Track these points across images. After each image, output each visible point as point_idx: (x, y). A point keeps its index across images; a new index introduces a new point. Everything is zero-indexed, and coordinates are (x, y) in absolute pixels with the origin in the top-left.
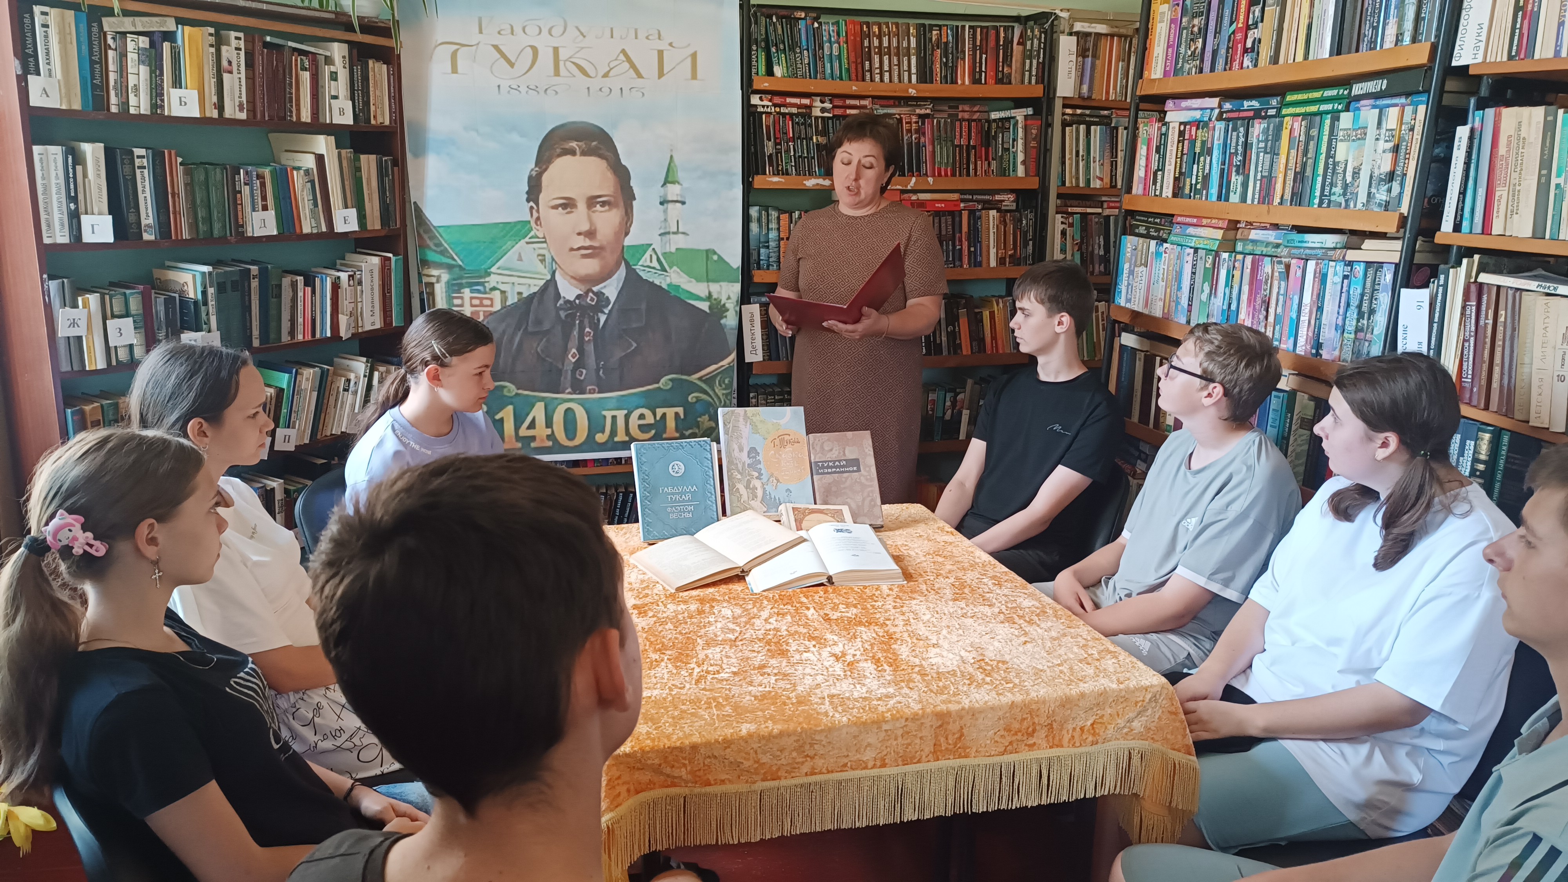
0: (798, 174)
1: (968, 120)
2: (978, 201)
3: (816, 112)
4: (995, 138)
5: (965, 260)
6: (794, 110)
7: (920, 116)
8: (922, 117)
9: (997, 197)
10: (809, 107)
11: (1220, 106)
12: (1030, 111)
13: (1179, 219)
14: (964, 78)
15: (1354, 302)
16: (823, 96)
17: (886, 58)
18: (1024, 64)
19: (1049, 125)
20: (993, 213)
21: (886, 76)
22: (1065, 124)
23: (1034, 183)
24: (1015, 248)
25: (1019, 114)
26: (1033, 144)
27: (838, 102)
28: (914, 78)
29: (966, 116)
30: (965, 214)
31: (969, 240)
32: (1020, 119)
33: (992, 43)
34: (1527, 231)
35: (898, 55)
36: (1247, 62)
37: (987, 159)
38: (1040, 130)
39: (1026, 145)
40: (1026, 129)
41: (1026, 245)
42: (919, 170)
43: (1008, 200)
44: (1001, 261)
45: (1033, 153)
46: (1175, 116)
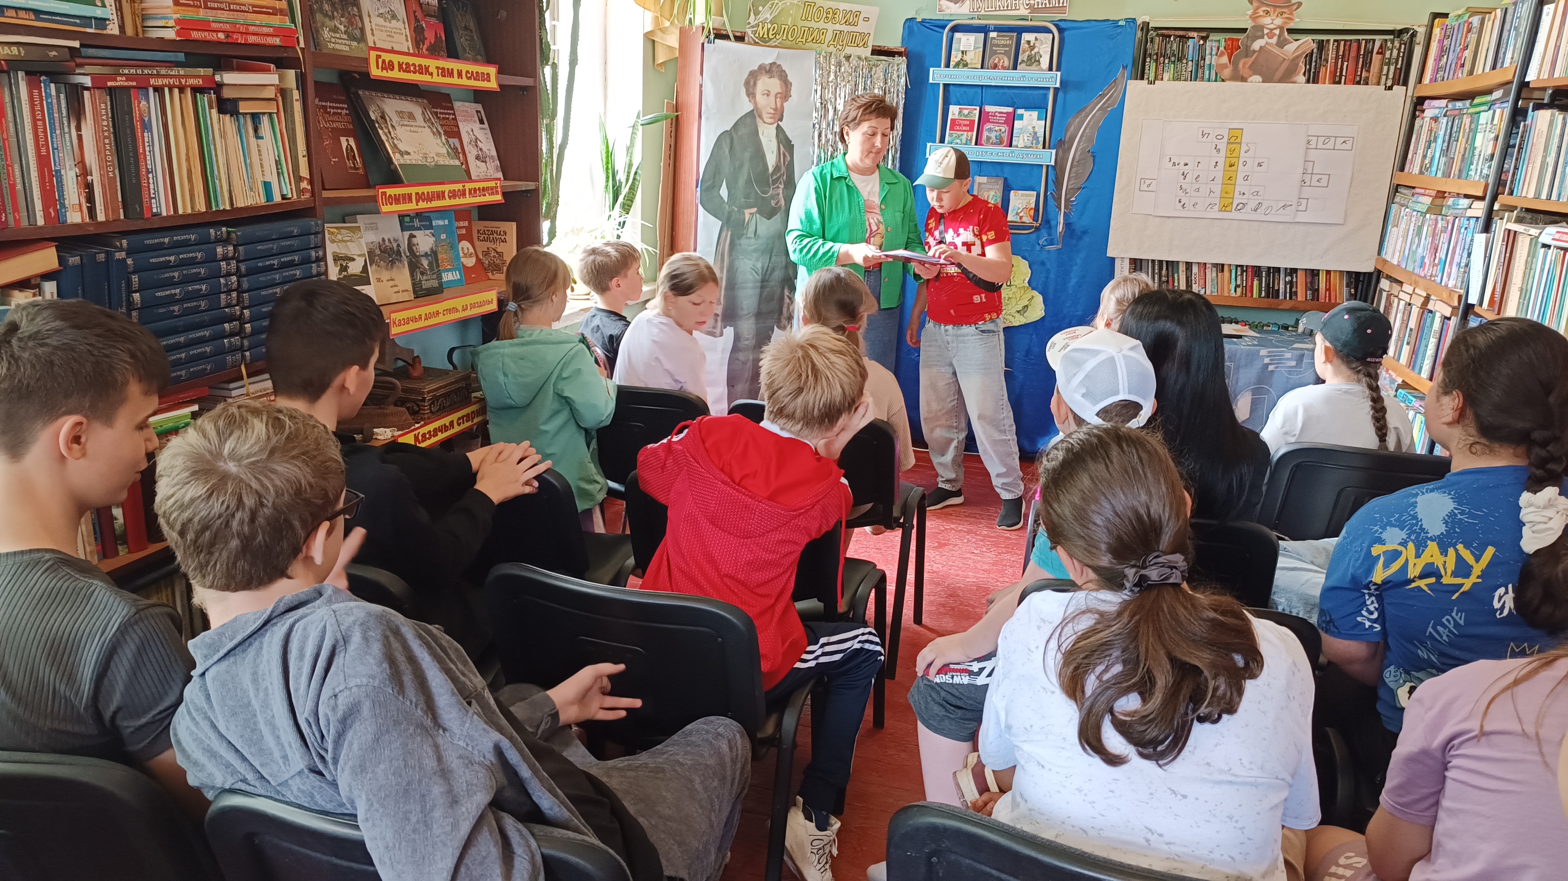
11: (1447, 106)
13: (1417, 190)
15: (1467, 247)
34: (1531, 195)
36: (1460, 75)
46: (1429, 113)
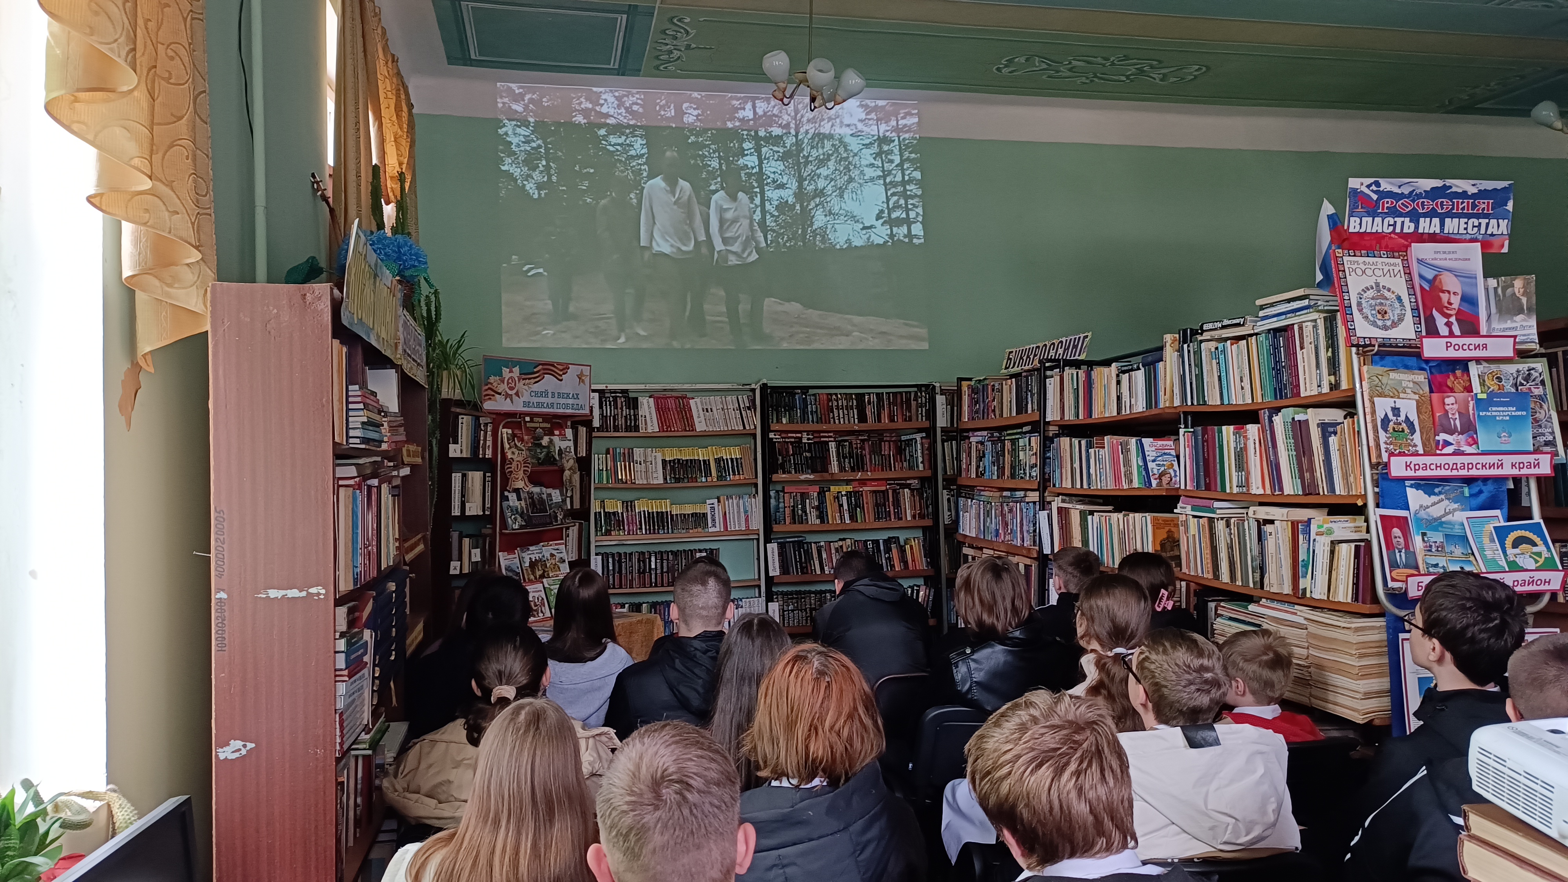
0: (796, 472)
1: (889, 441)
2: (898, 484)
3: (805, 440)
4: (905, 450)
5: (893, 517)
6: (793, 440)
7: (861, 440)
8: (863, 441)
9: (908, 482)
10: (801, 438)
12: (924, 435)
14: (885, 419)
16: (808, 432)
17: (841, 411)
18: (917, 411)
19: (935, 441)
20: (906, 490)
21: (842, 420)
22: (943, 441)
23: (929, 473)
24: (921, 509)
25: (918, 437)
26: (926, 452)
27: (816, 435)
28: (856, 421)
29: (888, 439)
30: (890, 492)
31: (893, 505)
32: (919, 439)
33: (899, 400)
35: (847, 409)
37: (901, 461)
38: (930, 444)
39: (922, 453)
40: (922, 444)
41: (927, 507)
42: (863, 468)
43: (915, 483)
44: (914, 517)
45: (926, 457)
